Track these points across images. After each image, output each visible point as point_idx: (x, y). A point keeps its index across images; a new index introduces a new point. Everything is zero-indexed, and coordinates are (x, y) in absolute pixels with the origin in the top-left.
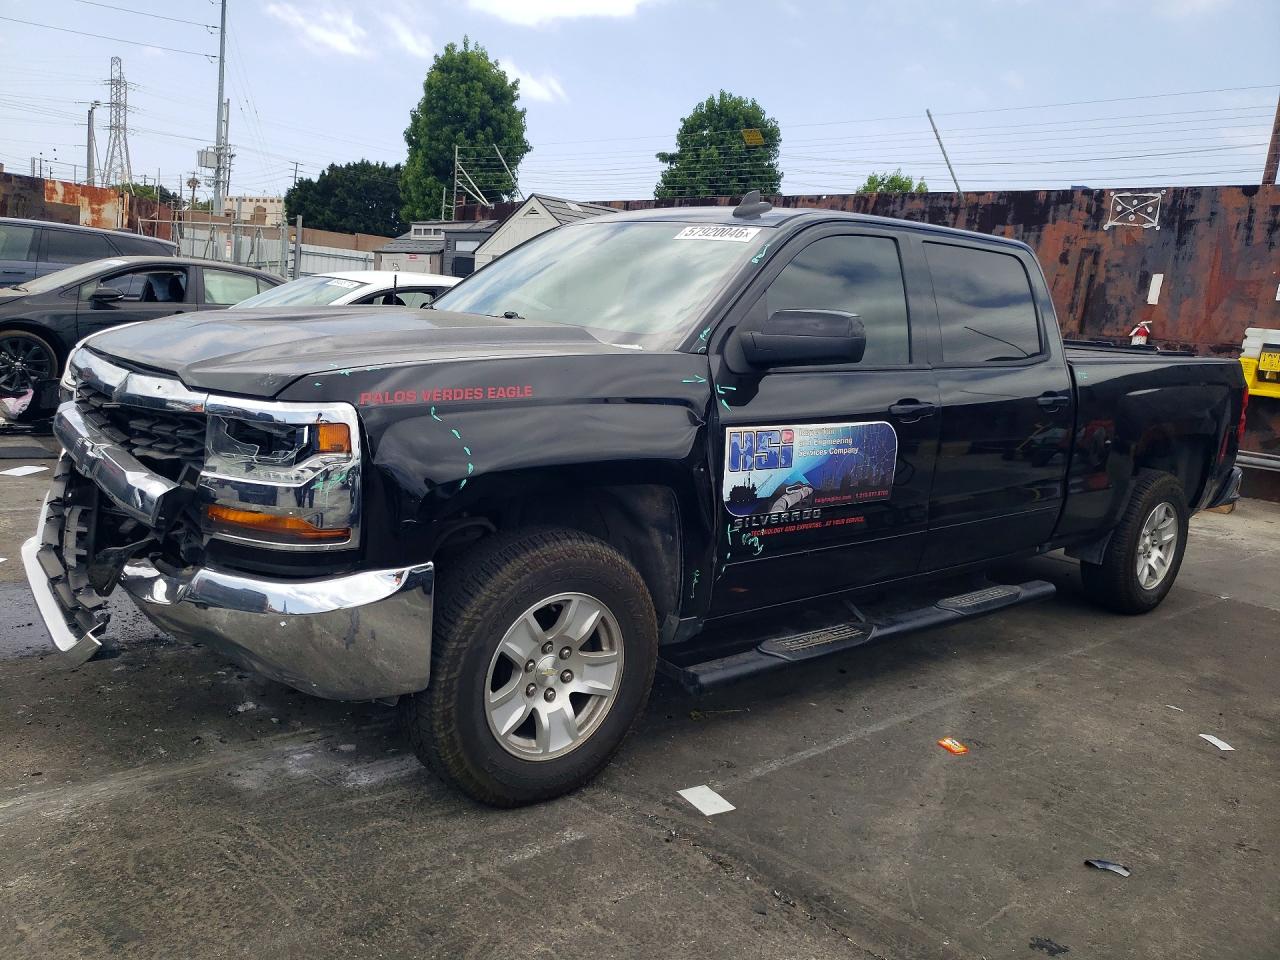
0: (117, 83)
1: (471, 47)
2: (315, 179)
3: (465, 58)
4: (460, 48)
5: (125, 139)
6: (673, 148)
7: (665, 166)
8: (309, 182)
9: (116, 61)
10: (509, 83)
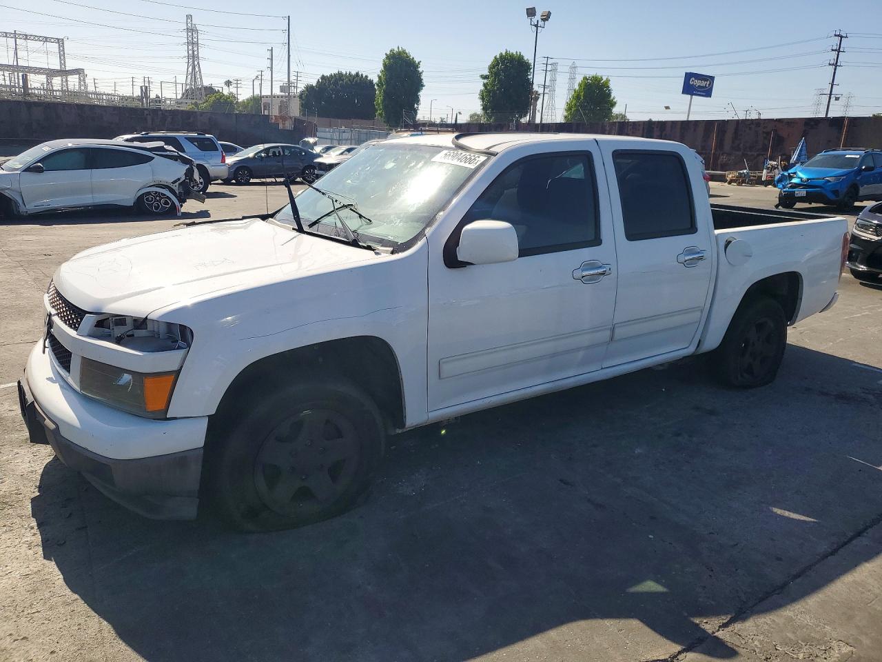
0: (192, 30)
1: (400, 49)
2: (314, 85)
3: (399, 53)
4: (396, 49)
5: (198, 63)
6: (486, 72)
7: (485, 81)
8: (312, 87)
9: (189, 17)
10: (417, 62)
